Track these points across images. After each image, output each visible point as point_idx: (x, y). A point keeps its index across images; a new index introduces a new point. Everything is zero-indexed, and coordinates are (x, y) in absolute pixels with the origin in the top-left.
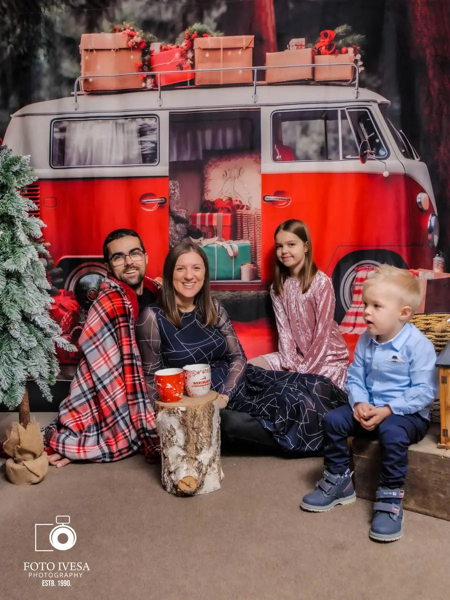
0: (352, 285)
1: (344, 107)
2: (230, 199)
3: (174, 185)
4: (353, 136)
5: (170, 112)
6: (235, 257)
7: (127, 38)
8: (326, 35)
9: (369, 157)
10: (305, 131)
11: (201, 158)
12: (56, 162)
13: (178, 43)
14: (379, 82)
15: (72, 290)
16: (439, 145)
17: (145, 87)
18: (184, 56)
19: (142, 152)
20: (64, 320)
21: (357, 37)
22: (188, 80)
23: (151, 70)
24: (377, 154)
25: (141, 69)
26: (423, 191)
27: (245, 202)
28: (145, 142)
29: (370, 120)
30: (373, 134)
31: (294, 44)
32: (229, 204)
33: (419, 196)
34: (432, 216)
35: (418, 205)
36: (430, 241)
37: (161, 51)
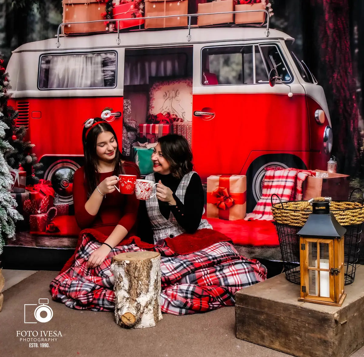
0: (261, 181)
1: (258, 43)
2: (169, 114)
3: (127, 103)
4: (265, 66)
5: (125, 49)
9: (278, 81)
10: (227, 62)
11: (148, 82)
12: (42, 85)
14: (286, 24)
15: (50, 180)
16: (333, 72)
17: (108, 31)
18: (137, 7)
19: (104, 78)
20: (42, 202)
22: (140, 25)
23: (112, 18)
24: (284, 79)
25: (105, 17)
26: (320, 108)
27: (180, 116)
28: (107, 70)
29: (278, 53)
30: (281, 63)
32: (168, 117)
33: (317, 112)
34: (327, 128)
35: (315, 119)
36: (325, 148)
37: (120, 4)
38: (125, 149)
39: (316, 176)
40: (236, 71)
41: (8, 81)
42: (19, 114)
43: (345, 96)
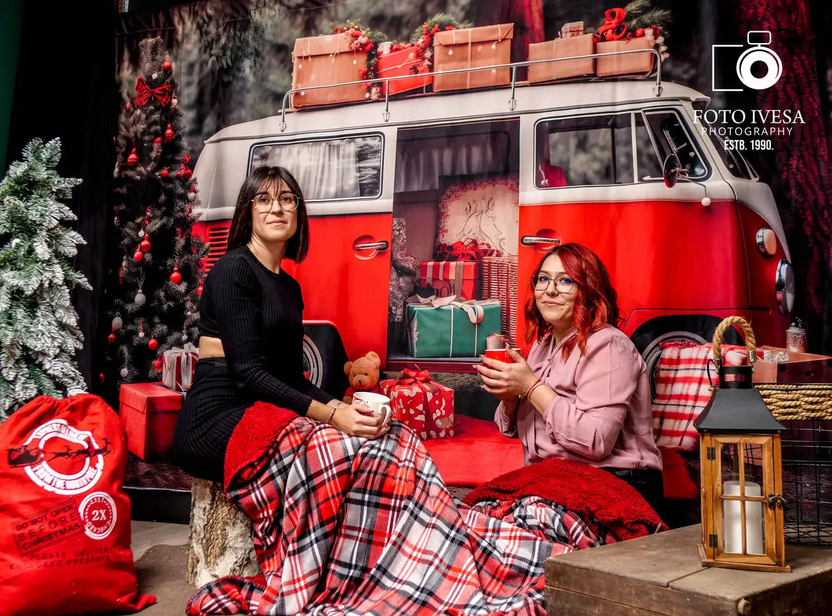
0: (654, 367)
1: (640, 109)
2: (474, 242)
3: (400, 224)
4: (654, 149)
5: (398, 129)
6: (479, 323)
7: (349, 39)
8: (613, 15)
9: (680, 177)
10: (582, 146)
11: (437, 186)
13: (413, 41)
14: (693, 72)
16: (790, 156)
17: (369, 99)
18: (421, 56)
19: (360, 181)
21: (658, 14)
22: (425, 85)
23: (377, 76)
25: (365, 76)
26: (766, 226)
27: (495, 246)
28: (364, 168)
29: (680, 126)
30: (685, 144)
31: (568, 30)
32: (472, 249)
33: (760, 233)
34: (782, 263)
35: (758, 248)
36: (779, 303)
37: (391, 52)
38: (394, 308)
39: (763, 358)
40: (601, 161)
41: (195, 192)
42: (211, 249)
43: (816, 201)
